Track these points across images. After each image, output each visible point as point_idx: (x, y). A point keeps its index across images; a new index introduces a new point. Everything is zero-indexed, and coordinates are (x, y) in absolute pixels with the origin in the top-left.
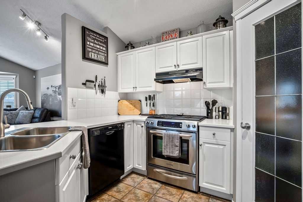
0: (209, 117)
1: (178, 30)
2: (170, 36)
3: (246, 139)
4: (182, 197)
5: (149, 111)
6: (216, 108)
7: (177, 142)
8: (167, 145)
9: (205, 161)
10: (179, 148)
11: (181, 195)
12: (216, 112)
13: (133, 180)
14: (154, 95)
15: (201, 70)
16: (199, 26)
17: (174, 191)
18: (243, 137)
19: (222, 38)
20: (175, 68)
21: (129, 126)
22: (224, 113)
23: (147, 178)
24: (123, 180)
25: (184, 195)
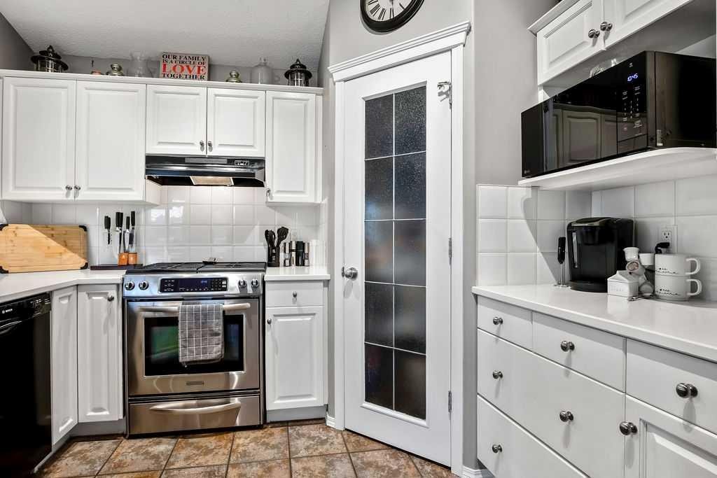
0: (273, 262)
1: (206, 61)
2: (185, 68)
3: (350, 297)
4: (234, 447)
5: (117, 257)
6: (285, 244)
7: (217, 325)
8: (190, 336)
9: (277, 353)
10: (220, 337)
11: (230, 445)
12: (285, 252)
13: (84, 458)
14: (133, 213)
15: (261, 161)
16: (257, 66)
17: (210, 442)
18: (346, 294)
19: (303, 105)
20: (202, 150)
21: (65, 302)
22: (300, 254)
23: (128, 439)
24: (45, 470)
25: (238, 441)
